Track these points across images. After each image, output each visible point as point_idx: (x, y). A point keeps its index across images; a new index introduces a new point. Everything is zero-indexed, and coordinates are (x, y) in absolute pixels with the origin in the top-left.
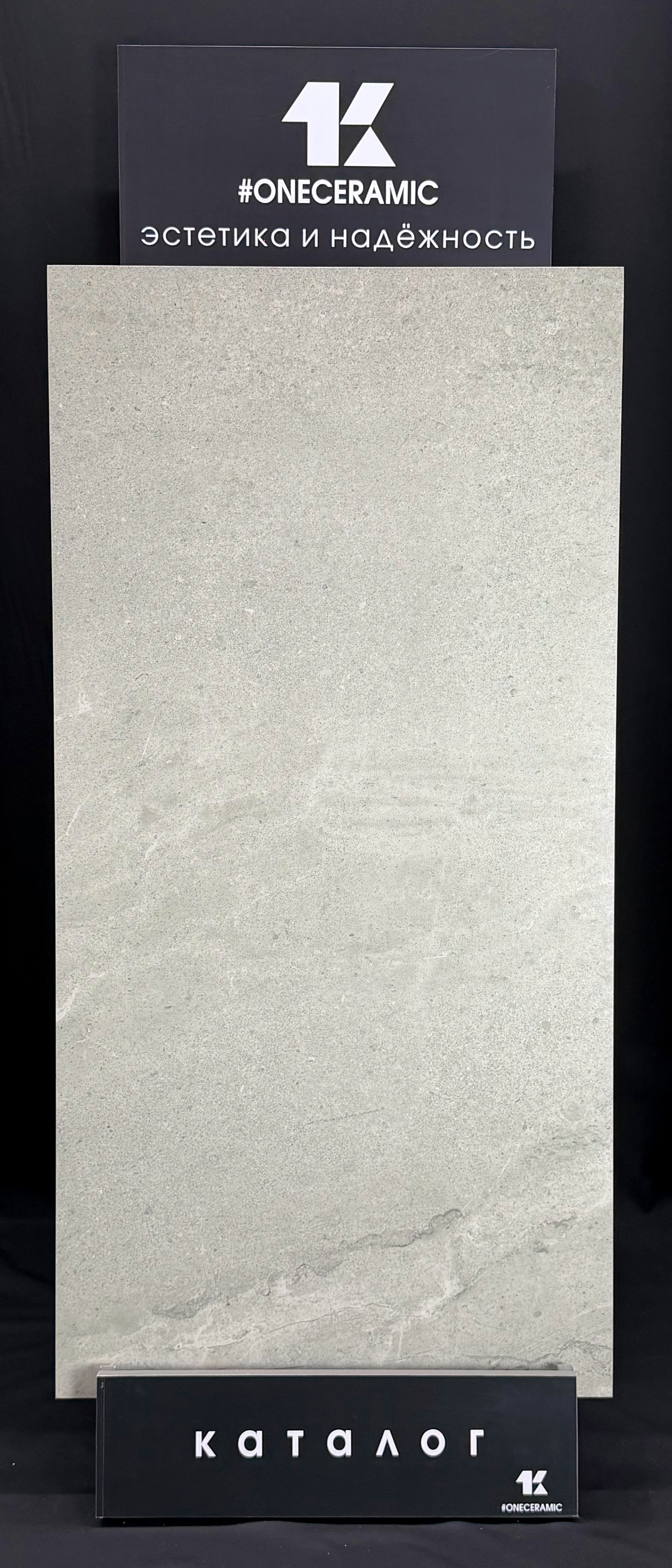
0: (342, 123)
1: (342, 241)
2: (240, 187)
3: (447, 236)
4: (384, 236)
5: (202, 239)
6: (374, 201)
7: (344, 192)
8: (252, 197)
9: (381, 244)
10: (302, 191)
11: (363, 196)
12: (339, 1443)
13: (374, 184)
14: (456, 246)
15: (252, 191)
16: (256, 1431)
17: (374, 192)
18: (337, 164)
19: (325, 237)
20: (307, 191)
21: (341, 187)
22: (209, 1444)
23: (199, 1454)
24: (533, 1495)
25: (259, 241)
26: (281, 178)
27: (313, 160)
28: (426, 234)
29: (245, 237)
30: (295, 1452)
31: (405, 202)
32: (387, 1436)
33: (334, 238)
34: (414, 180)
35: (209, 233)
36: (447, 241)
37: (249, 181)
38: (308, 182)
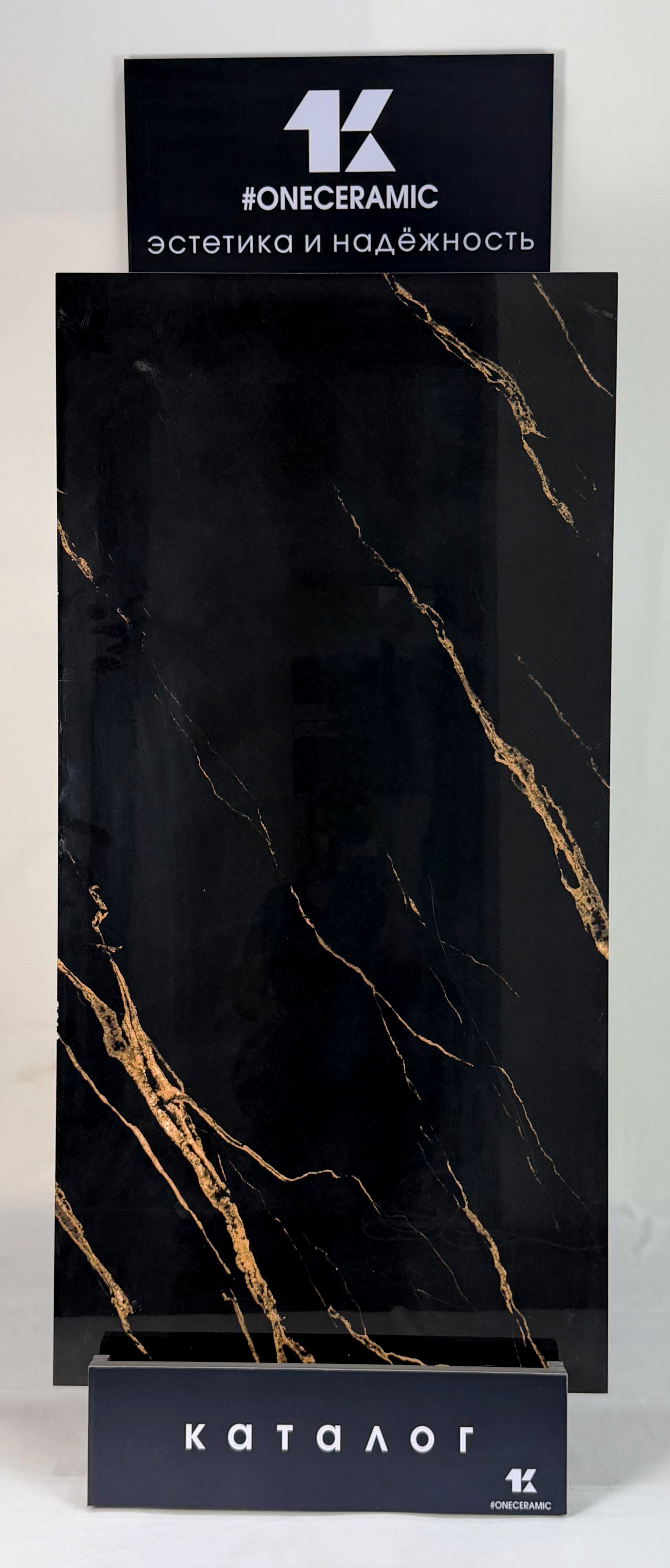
0: (343, 129)
1: (344, 246)
2: (244, 195)
3: (448, 239)
4: (385, 241)
5: (208, 247)
6: (375, 206)
7: (345, 198)
8: (256, 205)
9: (383, 247)
10: (304, 198)
11: (364, 201)
12: (329, 1438)
13: (375, 189)
14: (457, 249)
15: (255, 199)
16: (245, 1424)
17: (375, 197)
18: (337, 169)
19: (327, 243)
20: (309, 198)
21: (343, 193)
22: (199, 1436)
23: (189, 1446)
24: (522, 1492)
25: (263, 248)
26: (283, 185)
27: (315, 167)
28: (427, 237)
29: (249, 245)
30: (285, 1446)
31: (406, 206)
32: (377, 1432)
33: (336, 243)
34: (414, 184)
35: (213, 241)
36: (448, 244)
37: (252, 189)
38: (309, 189)
